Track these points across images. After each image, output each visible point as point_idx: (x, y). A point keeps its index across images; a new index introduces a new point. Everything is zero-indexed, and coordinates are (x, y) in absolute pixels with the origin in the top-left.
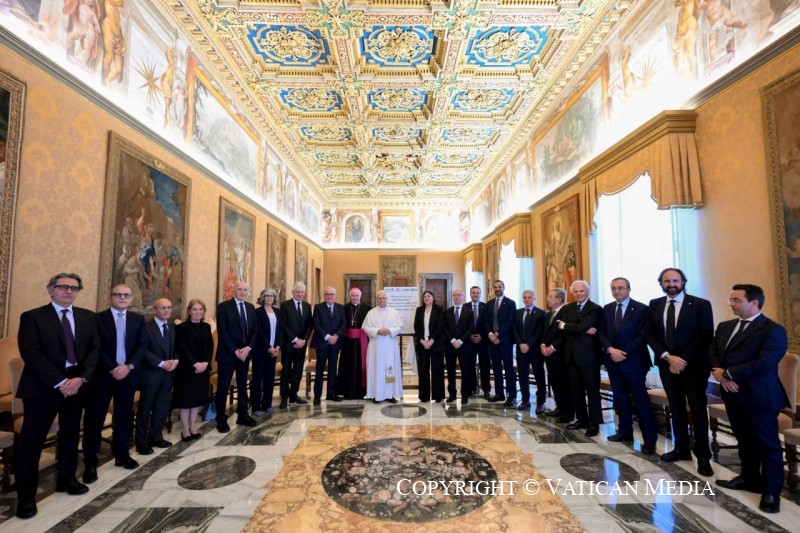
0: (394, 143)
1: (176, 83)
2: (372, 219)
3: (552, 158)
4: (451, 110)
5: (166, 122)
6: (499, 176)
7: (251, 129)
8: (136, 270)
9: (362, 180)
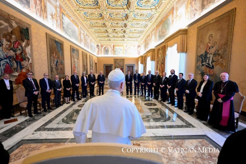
0: (117, 26)
1: (58, 15)
2: (111, 47)
3: (160, 34)
4: (134, 18)
5: (57, 27)
6: (148, 36)
7: (76, 24)
8: (55, 67)
9: (108, 36)
